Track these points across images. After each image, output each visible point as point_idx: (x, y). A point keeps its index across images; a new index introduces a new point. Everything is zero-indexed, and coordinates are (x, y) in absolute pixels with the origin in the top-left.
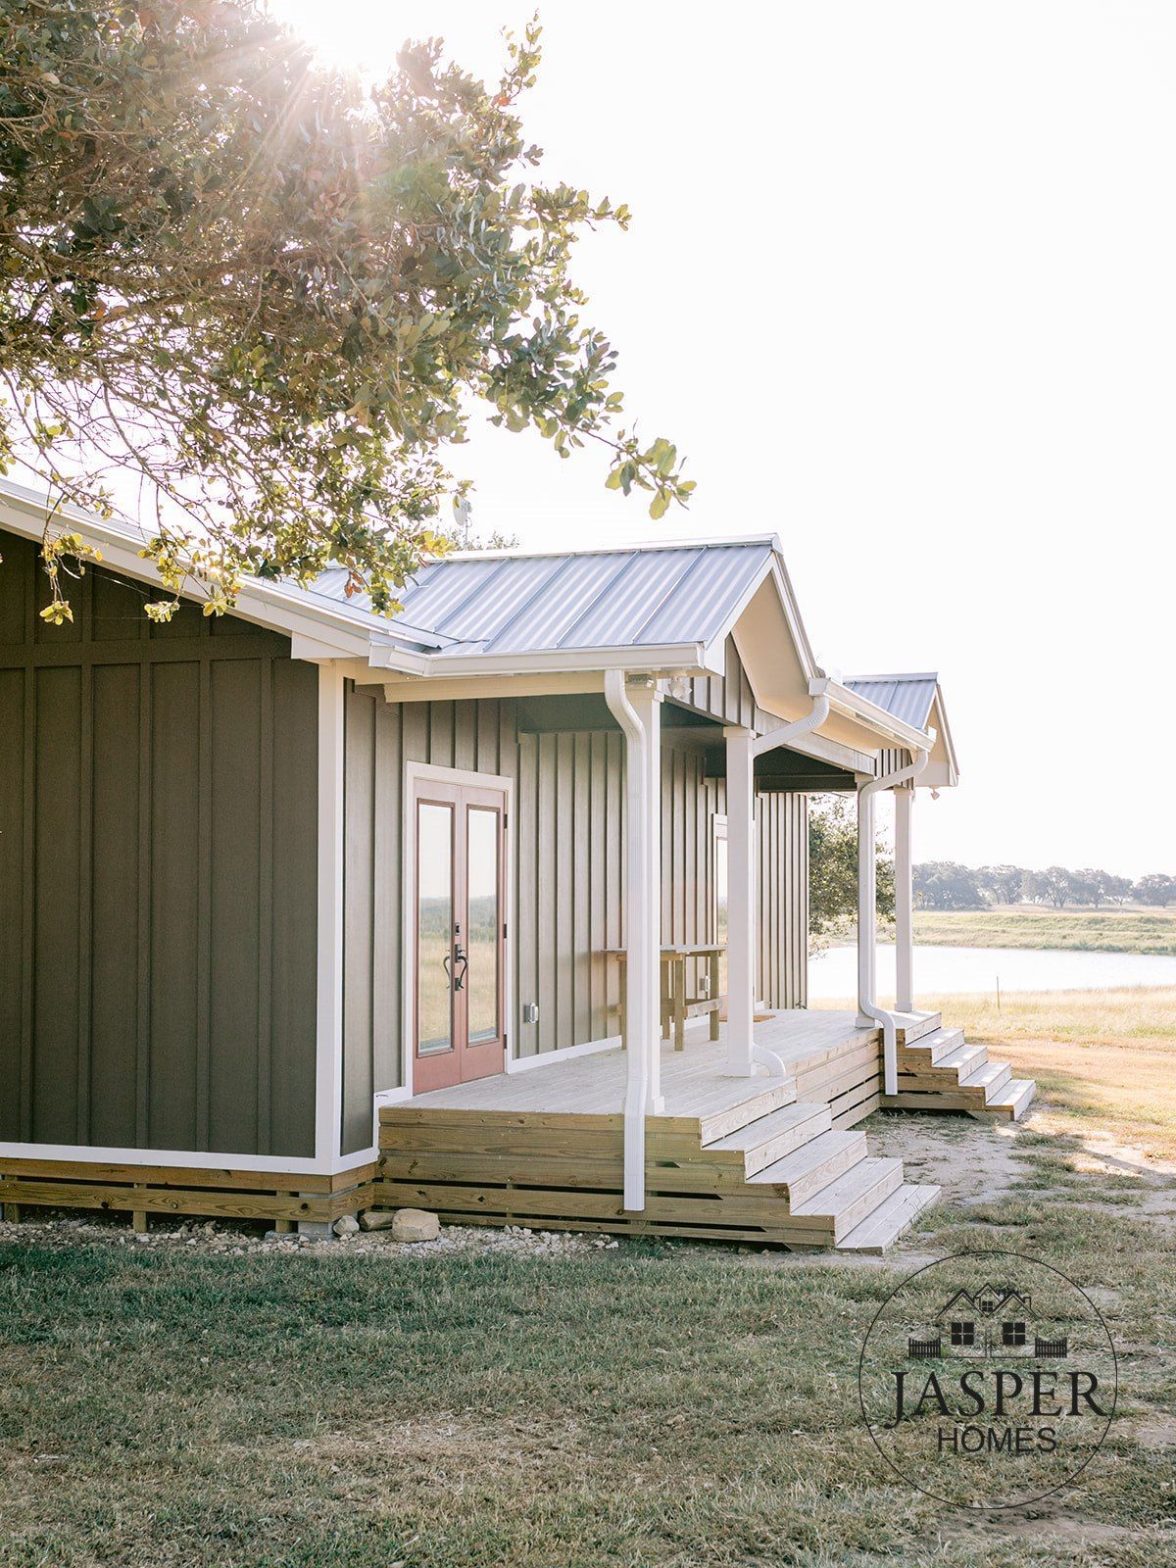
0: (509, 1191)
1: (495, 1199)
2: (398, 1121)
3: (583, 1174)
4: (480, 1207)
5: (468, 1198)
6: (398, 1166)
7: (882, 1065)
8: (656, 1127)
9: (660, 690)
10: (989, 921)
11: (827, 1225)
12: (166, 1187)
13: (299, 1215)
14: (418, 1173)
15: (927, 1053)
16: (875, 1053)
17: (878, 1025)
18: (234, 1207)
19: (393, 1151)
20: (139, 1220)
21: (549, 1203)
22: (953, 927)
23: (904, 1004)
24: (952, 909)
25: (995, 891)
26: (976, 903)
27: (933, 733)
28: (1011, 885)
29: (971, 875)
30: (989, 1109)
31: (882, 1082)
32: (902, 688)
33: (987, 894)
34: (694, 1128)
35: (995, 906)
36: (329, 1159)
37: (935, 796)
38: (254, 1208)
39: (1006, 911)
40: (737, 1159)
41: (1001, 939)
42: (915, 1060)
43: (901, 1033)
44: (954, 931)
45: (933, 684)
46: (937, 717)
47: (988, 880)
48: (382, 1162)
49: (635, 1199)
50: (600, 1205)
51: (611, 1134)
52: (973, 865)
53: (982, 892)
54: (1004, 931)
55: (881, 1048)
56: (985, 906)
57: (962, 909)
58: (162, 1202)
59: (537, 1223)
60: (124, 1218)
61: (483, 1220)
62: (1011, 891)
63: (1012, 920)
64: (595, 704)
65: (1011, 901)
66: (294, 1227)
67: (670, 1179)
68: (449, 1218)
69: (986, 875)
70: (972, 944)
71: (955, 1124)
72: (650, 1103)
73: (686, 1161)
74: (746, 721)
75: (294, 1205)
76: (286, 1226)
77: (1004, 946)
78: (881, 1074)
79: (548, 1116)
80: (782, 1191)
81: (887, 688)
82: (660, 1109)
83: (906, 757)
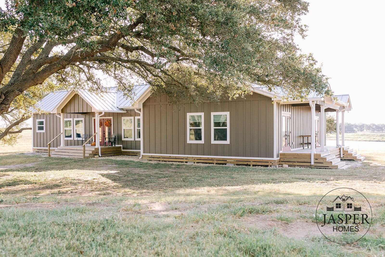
0: (296, 163)
1: (294, 164)
2: (282, 154)
3: (306, 160)
4: (293, 165)
5: (291, 164)
6: (282, 160)
7: (340, 153)
8: (315, 155)
9: (315, 102)
10: (356, 135)
11: (337, 166)
12: (255, 162)
13: (272, 165)
14: (285, 161)
15: (347, 151)
16: (339, 151)
17: (340, 147)
18: (263, 164)
19: (281, 158)
20: (251, 165)
21: (302, 164)
22: (348, 136)
23: (343, 145)
24: (348, 133)
25: (358, 129)
26: (353, 131)
27: (348, 103)
28: (362, 128)
29: (352, 125)
30: (357, 160)
31: (340, 155)
32: (343, 96)
33: (356, 129)
34: (320, 155)
35: (358, 132)
36: (275, 158)
37: (348, 112)
38: (266, 164)
39: (360, 133)
40: (325, 159)
41: (359, 139)
42: (345, 152)
43: (343, 148)
44: (348, 137)
45: (348, 96)
46: (349, 101)
47: (356, 126)
48: (280, 159)
49: (313, 163)
50: (308, 164)
51: (310, 155)
52: (352, 123)
53: (354, 129)
54: (360, 137)
55: (340, 151)
56: (355, 132)
57: (350, 133)
58: (254, 163)
59: (300, 166)
60: (250, 165)
61: (293, 166)
62: (361, 128)
63: (362, 135)
64: (308, 104)
65: (362, 131)
66: (271, 166)
67: (317, 161)
68: (289, 166)
69: (356, 125)
70: (352, 140)
71: (352, 161)
72: (314, 152)
73: (319, 159)
74: (324, 105)
75: (271, 163)
76: (270, 166)
77: (360, 141)
78: (340, 154)
79: (301, 154)
80: (331, 162)
81: (341, 96)
82: (315, 153)
83: (344, 107)
